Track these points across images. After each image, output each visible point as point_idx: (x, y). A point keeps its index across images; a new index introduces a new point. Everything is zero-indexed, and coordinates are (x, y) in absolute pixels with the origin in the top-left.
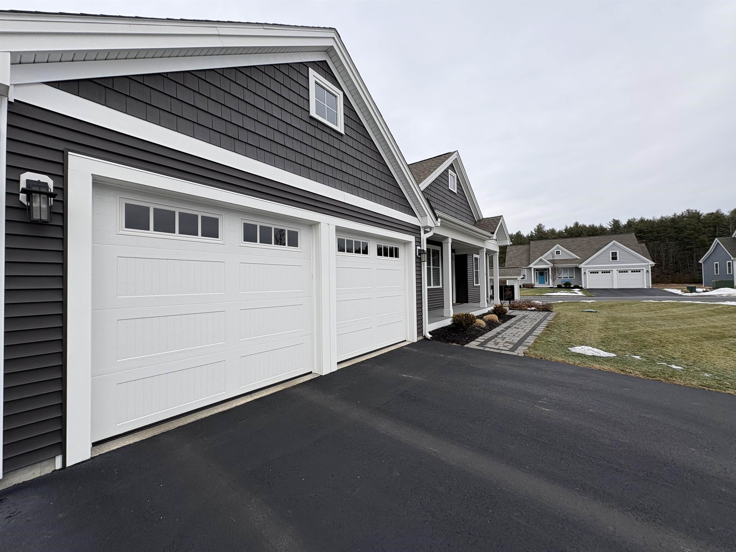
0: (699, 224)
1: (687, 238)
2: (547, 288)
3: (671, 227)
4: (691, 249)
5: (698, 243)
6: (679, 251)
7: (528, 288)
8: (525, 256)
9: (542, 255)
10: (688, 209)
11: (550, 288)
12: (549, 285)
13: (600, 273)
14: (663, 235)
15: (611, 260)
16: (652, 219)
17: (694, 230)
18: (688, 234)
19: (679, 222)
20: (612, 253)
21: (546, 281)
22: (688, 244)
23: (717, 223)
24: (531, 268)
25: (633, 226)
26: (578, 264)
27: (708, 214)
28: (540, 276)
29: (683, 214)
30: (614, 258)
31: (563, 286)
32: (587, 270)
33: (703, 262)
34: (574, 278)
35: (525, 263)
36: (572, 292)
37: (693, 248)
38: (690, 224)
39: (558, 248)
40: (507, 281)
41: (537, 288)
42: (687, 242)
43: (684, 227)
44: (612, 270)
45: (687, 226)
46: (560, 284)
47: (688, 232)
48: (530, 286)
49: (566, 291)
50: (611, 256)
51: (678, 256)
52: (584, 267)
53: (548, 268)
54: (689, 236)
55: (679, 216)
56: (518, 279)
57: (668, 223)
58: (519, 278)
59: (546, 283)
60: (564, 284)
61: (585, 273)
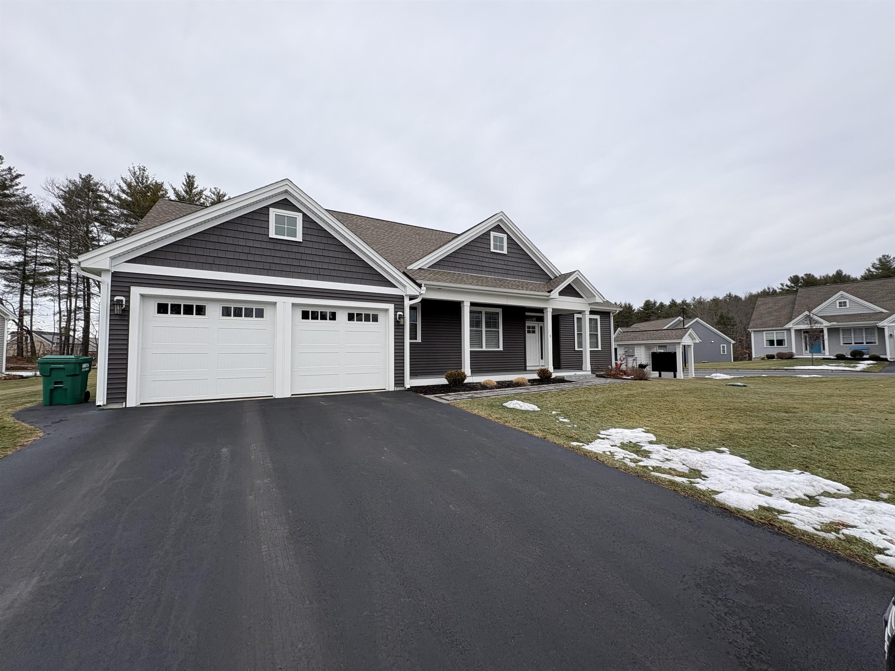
11: (824, 359)
12: (824, 355)
24: (789, 330)
26: (878, 322)
28: (807, 341)
31: (848, 357)
32: (894, 331)
34: (877, 344)
39: (842, 296)
41: (798, 359)
46: (846, 353)
48: (790, 357)
49: (844, 364)
52: (889, 327)
53: (822, 329)
59: (823, 351)
61: (891, 335)
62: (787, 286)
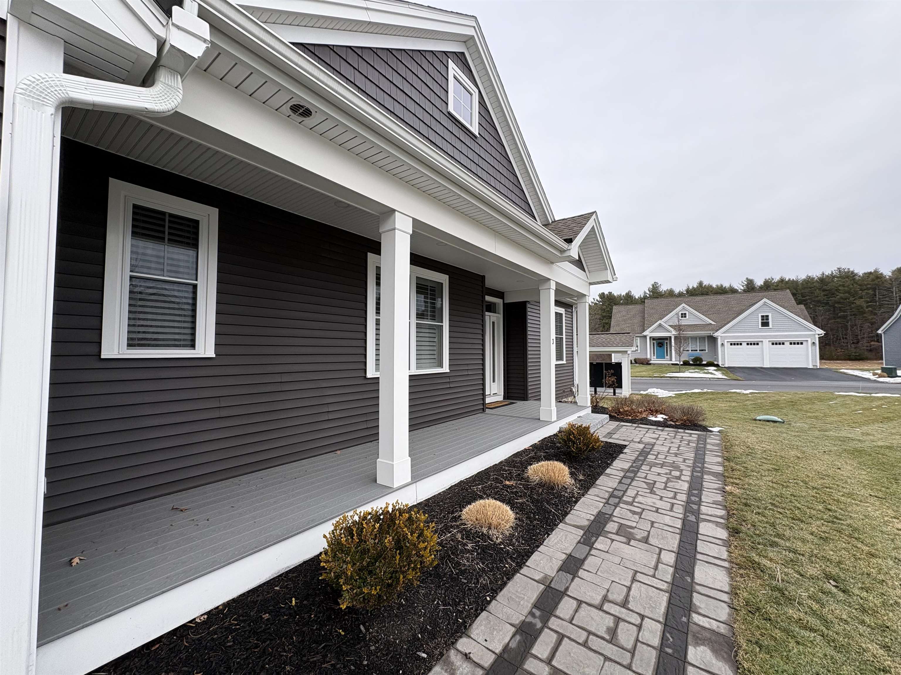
0: (855, 285)
1: (839, 303)
2: (669, 364)
3: (820, 289)
4: (844, 317)
5: (854, 310)
6: (829, 319)
7: (642, 364)
8: (637, 320)
9: (661, 319)
10: (839, 267)
11: (672, 364)
12: (671, 360)
13: (744, 344)
14: (809, 299)
15: (760, 327)
16: (795, 279)
17: (849, 292)
18: (841, 298)
19: (830, 283)
20: (762, 316)
21: (667, 355)
22: (840, 309)
23: (877, 285)
24: (645, 337)
25: (772, 287)
26: (712, 332)
27: (865, 274)
28: (659, 348)
29: (832, 273)
30: (765, 324)
31: (691, 362)
32: (726, 341)
33: (884, 333)
34: (707, 351)
35: (637, 329)
36: (705, 371)
37: (847, 316)
38: (843, 286)
39: (684, 308)
40: (613, 355)
41: (654, 364)
42: (840, 307)
43: (836, 288)
44: (762, 341)
45: (840, 288)
46: (687, 360)
47: (842, 295)
48: (645, 362)
49: (697, 370)
50: (760, 321)
51: (829, 325)
52: (721, 337)
53: (670, 337)
54: (842, 301)
55: (828, 276)
56: (629, 352)
57: (815, 284)
58: (630, 350)
59: (666, 357)
60: (693, 360)
61: (722, 344)
62: (597, 300)
